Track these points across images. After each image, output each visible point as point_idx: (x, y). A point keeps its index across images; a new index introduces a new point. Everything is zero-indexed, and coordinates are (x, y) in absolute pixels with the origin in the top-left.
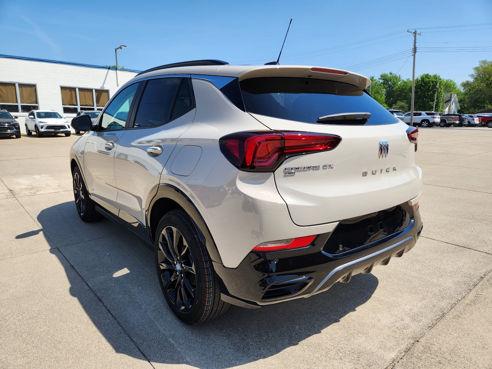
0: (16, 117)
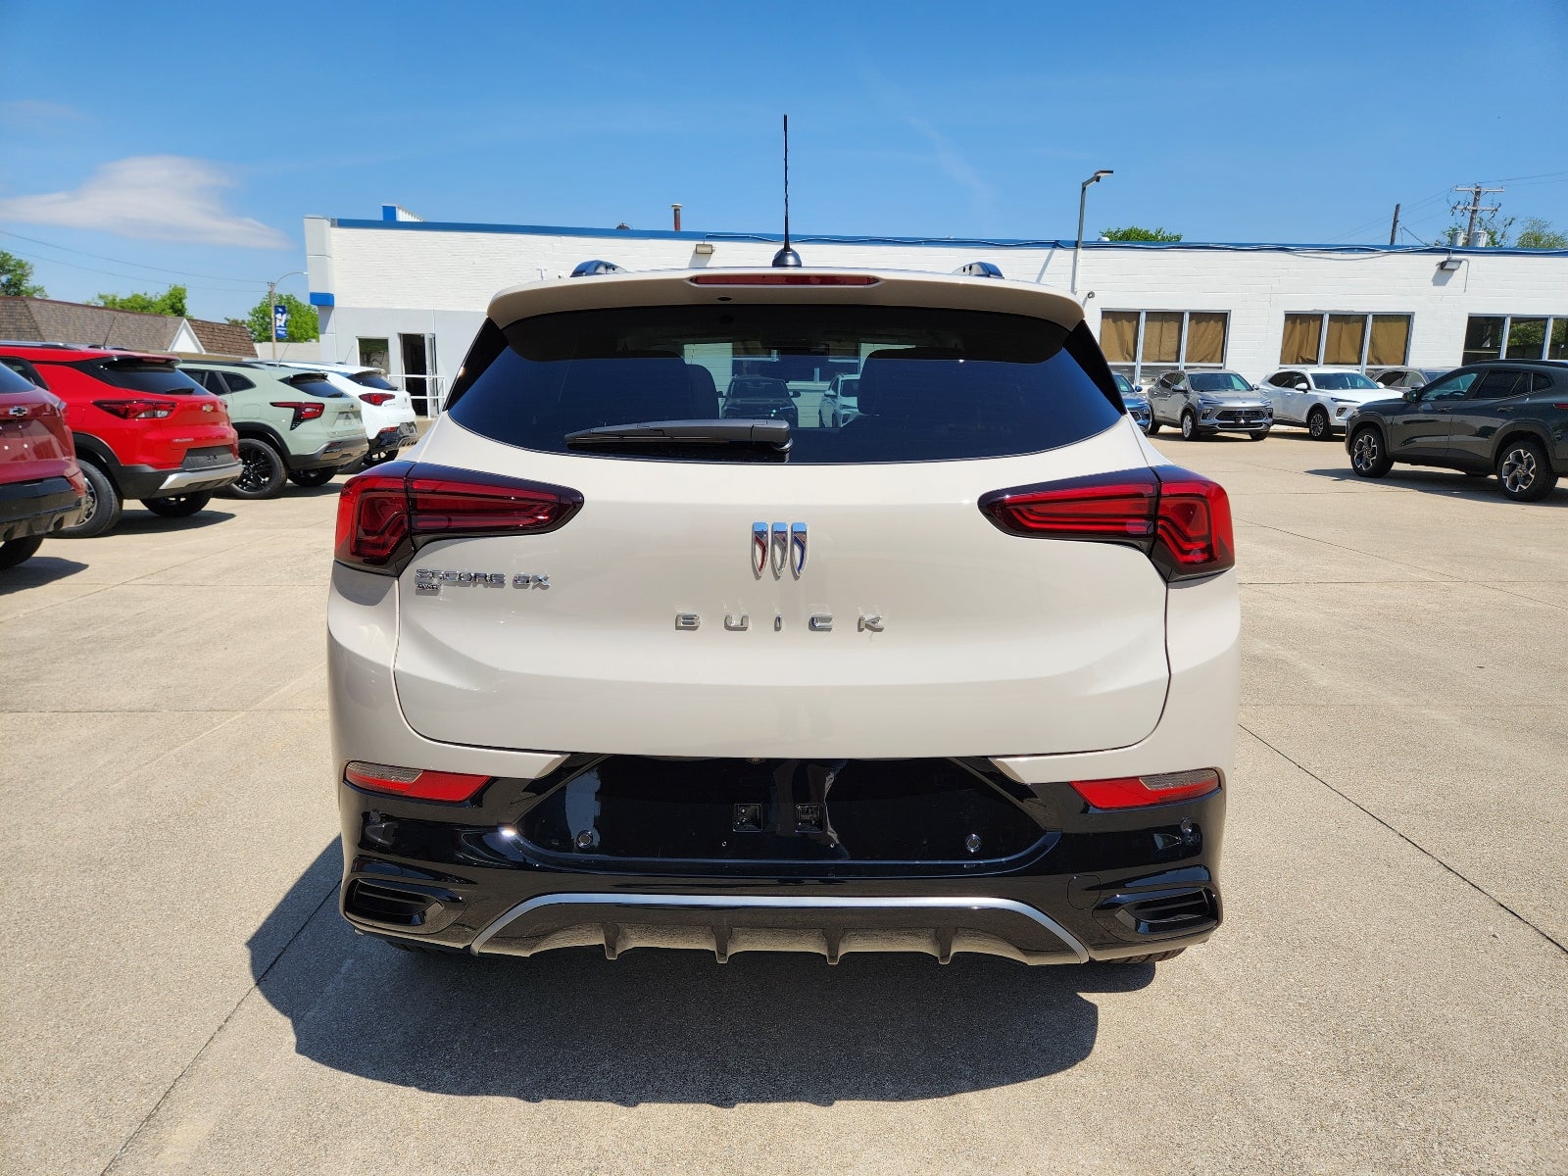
0: (797, 394)
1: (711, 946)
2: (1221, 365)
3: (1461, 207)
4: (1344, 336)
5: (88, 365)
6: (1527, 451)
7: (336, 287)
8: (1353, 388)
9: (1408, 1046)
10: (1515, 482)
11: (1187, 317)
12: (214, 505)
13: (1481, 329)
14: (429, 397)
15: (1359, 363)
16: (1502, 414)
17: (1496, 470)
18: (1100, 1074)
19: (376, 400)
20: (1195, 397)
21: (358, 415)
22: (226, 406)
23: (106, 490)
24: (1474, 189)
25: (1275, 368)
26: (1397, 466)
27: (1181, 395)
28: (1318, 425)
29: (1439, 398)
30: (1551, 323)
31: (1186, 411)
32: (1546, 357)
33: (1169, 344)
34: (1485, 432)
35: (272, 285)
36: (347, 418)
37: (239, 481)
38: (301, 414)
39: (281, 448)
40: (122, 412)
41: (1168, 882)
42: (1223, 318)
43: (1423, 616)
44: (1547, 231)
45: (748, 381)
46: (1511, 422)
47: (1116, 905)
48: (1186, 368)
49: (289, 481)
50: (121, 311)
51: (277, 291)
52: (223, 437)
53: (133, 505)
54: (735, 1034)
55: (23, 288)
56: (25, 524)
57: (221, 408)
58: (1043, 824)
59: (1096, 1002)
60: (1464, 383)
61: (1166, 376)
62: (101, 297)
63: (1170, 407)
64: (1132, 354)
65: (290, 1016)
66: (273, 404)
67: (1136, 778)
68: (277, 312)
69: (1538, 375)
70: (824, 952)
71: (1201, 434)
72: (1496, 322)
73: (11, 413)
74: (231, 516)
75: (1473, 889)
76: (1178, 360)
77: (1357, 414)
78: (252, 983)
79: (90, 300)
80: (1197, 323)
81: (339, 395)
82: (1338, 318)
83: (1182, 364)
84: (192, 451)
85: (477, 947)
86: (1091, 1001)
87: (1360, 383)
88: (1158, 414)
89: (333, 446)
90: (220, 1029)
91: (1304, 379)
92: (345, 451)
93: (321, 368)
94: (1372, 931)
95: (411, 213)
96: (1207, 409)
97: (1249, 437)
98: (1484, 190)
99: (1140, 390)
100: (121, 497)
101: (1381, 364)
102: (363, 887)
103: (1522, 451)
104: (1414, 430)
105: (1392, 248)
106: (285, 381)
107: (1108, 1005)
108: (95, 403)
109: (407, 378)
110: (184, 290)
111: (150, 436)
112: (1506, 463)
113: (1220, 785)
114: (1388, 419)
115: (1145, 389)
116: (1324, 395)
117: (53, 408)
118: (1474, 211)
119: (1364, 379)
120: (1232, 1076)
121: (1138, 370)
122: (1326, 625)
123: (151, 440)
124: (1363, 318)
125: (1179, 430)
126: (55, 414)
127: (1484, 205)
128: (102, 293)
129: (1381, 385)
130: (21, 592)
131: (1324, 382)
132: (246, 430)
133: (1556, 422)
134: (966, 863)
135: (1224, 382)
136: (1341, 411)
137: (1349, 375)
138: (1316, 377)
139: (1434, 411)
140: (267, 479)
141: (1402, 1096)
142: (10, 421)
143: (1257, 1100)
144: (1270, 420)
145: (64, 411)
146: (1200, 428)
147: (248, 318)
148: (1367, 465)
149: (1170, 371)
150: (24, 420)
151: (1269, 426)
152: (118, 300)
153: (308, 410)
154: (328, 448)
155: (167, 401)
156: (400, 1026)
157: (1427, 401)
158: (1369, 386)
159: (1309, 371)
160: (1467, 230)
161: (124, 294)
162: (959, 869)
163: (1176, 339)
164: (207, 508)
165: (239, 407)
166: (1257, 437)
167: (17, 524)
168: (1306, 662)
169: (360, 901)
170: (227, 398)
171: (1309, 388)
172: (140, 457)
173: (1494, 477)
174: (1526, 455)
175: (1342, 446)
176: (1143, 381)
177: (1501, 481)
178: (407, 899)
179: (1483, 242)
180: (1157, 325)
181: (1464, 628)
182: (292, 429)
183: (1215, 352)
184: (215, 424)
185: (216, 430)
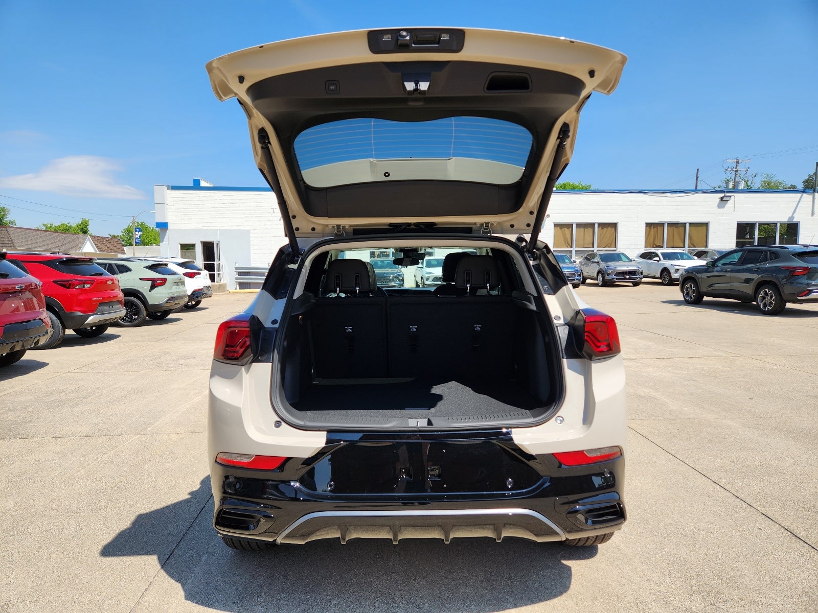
1: (390, 536)
2: (615, 249)
3: (729, 169)
4: (675, 234)
5: (50, 263)
6: (770, 289)
7: (170, 219)
8: (682, 259)
9: (720, 582)
10: (765, 305)
11: (596, 226)
12: (110, 331)
13: (744, 229)
14: (216, 273)
15: (684, 247)
16: (756, 272)
17: (756, 300)
18: (574, 599)
19: (191, 275)
20: (603, 265)
21: (183, 283)
22: (118, 281)
23: (57, 324)
24: (735, 161)
25: (642, 250)
26: (706, 298)
27: (596, 264)
28: (666, 278)
29: (724, 264)
30: (778, 225)
31: (599, 272)
32: (777, 244)
33: (588, 239)
34: (748, 281)
35: (134, 217)
36: (178, 285)
37: (122, 319)
38: (155, 284)
39: (144, 301)
40: (67, 285)
41: (601, 500)
42: (614, 226)
43: (722, 374)
44: (774, 180)
45: (378, 261)
46: (761, 276)
47: (576, 512)
48: (597, 251)
49: (147, 318)
50: (55, 232)
51: (137, 220)
52: (116, 297)
53: (70, 332)
54: (397, 585)
55: (4, 221)
56: (21, 343)
57: (116, 282)
58: (542, 474)
59: (570, 565)
60: (736, 257)
61: (588, 255)
62: (44, 225)
63: (591, 270)
64: (571, 245)
65: (180, 583)
66: (141, 279)
67: (583, 451)
68: (136, 231)
69: (772, 252)
70: (443, 538)
71: (607, 284)
72: (752, 225)
73: (17, 288)
74: (119, 336)
75: (749, 506)
76: (593, 247)
77: (684, 273)
78: (159, 567)
79: (38, 227)
80: (602, 229)
81: (174, 274)
82: (672, 225)
83: (596, 249)
84: (101, 304)
85: (279, 540)
86: (568, 565)
87: (685, 257)
88: (585, 274)
89: (171, 299)
90: (146, 589)
91: (657, 255)
92: (177, 302)
93: (164, 261)
94: (701, 528)
95: (207, 182)
96: (609, 271)
97: (631, 285)
98: (740, 161)
99: (575, 262)
100: (64, 327)
101: (695, 247)
102: (225, 513)
103: (767, 290)
104: (713, 280)
105: (696, 191)
106: (146, 267)
107: (576, 566)
108: (53, 282)
109: (204, 264)
110: (88, 221)
111: (81, 297)
112: (760, 296)
113: (621, 454)
114: (699, 275)
115: (578, 261)
116: (667, 263)
117: (36, 285)
118: (736, 171)
119: (686, 255)
120: (637, 598)
121: (574, 252)
122: (674, 379)
123: (81, 299)
124: (684, 225)
125: (596, 282)
126: (37, 288)
127: (741, 168)
128: (45, 223)
129: (695, 258)
130: (16, 378)
131: (667, 256)
132: (128, 292)
133: (782, 275)
134: (506, 493)
135: (617, 257)
136: (677, 271)
137: (679, 253)
138: (663, 254)
139: (722, 271)
140: (136, 317)
141: (718, 605)
142: (16, 292)
143: (649, 609)
144: (641, 276)
145: (42, 286)
146: (607, 281)
147: (121, 234)
148: (691, 298)
149: (590, 253)
150: (22, 292)
151: (641, 279)
152: (53, 226)
153: (158, 282)
154: (168, 300)
155: (90, 279)
156: (234, 586)
157: (717, 266)
158: (689, 258)
159: (659, 251)
160: (734, 180)
161: (56, 223)
162: (504, 495)
163: (592, 237)
164: (106, 332)
165: (125, 281)
166: (636, 284)
167: (17, 343)
168: (665, 398)
169: (223, 520)
170: (118, 276)
171: (660, 259)
172: (75, 308)
173: (755, 303)
174: (770, 292)
175: (678, 288)
176: (577, 257)
177: (758, 305)
178: (246, 517)
179: (742, 186)
180: (582, 230)
181: (742, 379)
182: (150, 291)
183: (612, 241)
184: (113, 290)
185: (113, 293)
